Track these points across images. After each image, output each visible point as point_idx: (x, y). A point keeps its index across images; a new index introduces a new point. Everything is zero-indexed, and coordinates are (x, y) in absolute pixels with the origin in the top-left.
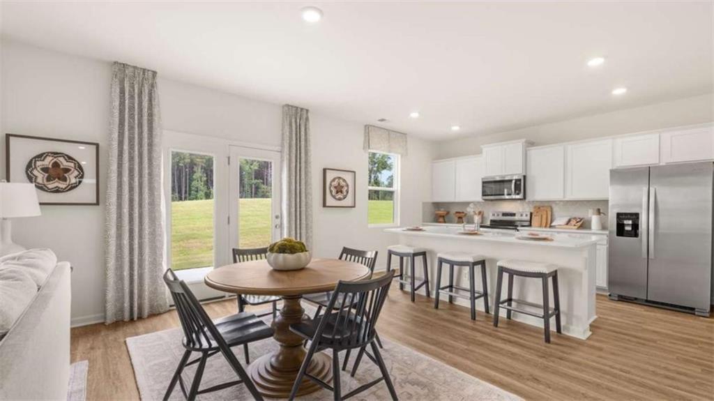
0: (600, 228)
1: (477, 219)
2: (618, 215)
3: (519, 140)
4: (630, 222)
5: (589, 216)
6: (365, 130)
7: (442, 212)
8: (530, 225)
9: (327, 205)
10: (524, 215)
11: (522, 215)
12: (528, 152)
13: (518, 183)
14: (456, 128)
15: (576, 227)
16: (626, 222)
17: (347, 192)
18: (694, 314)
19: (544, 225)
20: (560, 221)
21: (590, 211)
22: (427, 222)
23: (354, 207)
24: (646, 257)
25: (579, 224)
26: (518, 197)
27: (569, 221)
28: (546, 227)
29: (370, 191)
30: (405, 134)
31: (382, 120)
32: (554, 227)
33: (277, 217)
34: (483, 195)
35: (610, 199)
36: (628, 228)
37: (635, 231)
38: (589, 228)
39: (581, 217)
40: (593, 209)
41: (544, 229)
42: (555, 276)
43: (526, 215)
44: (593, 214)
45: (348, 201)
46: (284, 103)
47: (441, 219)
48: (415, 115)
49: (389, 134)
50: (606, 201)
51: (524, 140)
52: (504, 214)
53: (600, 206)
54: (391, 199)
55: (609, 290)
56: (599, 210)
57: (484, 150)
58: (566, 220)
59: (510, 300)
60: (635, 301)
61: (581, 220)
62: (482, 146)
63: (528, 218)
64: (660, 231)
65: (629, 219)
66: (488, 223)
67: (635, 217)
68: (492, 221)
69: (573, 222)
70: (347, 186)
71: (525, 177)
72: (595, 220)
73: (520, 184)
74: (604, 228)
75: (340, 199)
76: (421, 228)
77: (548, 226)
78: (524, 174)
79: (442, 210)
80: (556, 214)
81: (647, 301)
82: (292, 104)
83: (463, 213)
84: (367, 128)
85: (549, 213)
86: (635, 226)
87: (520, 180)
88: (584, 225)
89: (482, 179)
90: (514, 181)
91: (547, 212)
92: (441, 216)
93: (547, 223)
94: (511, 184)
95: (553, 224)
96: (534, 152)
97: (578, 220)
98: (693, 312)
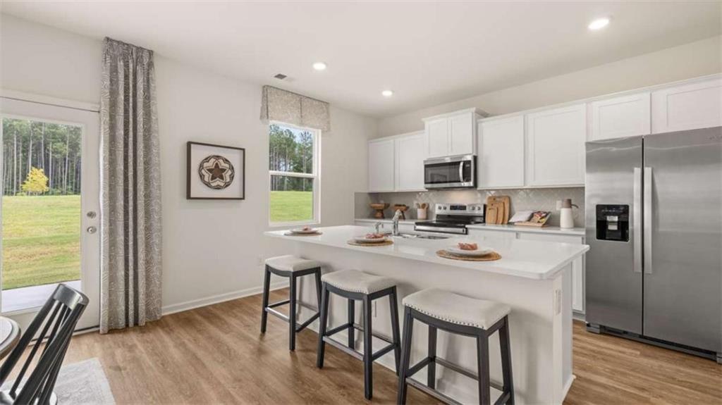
0: (572, 226)
1: (421, 214)
2: (599, 208)
3: (468, 110)
4: (616, 219)
5: (557, 209)
6: (263, 92)
7: (380, 205)
8: (484, 222)
9: (192, 196)
10: (477, 208)
11: (474, 209)
12: (479, 125)
13: (468, 166)
14: (387, 94)
15: (541, 225)
16: (609, 218)
17: (232, 177)
18: (715, 361)
19: (501, 222)
20: (520, 216)
21: (559, 203)
22: (362, 217)
23: (243, 198)
24: (641, 271)
25: (544, 220)
26: (466, 184)
27: (532, 216)
28: (502, 223)
29: (272, 176)
30: (327, 103)
31: (280, 76)
32: (512, 224)
33: (91, 215)
34: (426, 183)
35: (586, 186)
36: (613, 227)
37: (623, 232)
38: (558, 225)
39: (547, 211)
40: (563, 201)
41: (500, 228)
42: (502, 327)
43: (479, 209)
44: (563, 207)
45: (233, 190)
46: (103, 36)
47: (379, 214)
48: (320, 67)
49: (301, 101)
50: (581, 190)
51: (474, 109)
52: (453, 208)
53: (572, 196)
54: (309, 188)
55: (587, 316)
56: (569, 201)
57: (427, 125)
58: (527, 215)
59: (432, 360)
60: (625, 336)
61: (547, 214)
62: (423, 119)
63: (481, 212)
64: (661, 229)
65: (614, 214)
66: (434, 220)
67: (623, 211)
68: (438, 216)
69: (537, 218)
70: (232, 168)
71: (475, 158)
72: (565, 215)
73: (470, 167)
74: (576, 225)
75: (218, 188)
76: (314, 229)
77: (506, 222)
78: (474, 154)
79: (382, 202)
80: (515, 207)
81: (642, 337)
82: (118, 40)
83: (404, 205)
84: (266, 89)
85: (507, 206)
86: (624, 225)
87: (469, 162)
88: (551, 221)
89: (425, 161)
90: (462, 164)
91: (504, 203)
92: (378, 210)
93: (503, 219)
94: (458, 168)
95: (512, 220)
96: (486, 124)
97: (544, 215)
98: (712, 357)
